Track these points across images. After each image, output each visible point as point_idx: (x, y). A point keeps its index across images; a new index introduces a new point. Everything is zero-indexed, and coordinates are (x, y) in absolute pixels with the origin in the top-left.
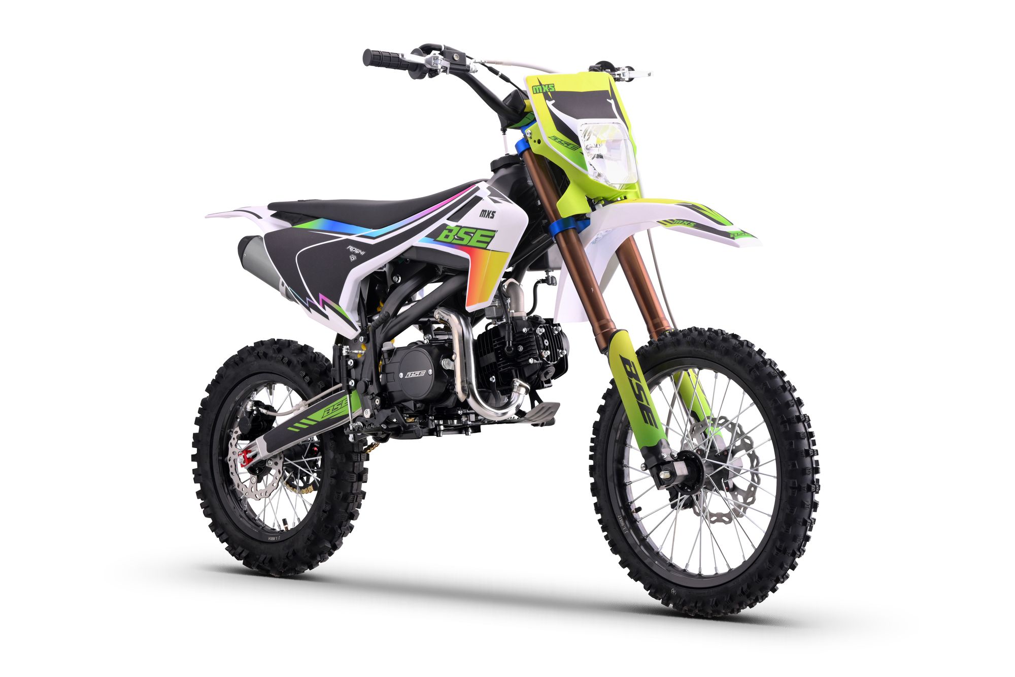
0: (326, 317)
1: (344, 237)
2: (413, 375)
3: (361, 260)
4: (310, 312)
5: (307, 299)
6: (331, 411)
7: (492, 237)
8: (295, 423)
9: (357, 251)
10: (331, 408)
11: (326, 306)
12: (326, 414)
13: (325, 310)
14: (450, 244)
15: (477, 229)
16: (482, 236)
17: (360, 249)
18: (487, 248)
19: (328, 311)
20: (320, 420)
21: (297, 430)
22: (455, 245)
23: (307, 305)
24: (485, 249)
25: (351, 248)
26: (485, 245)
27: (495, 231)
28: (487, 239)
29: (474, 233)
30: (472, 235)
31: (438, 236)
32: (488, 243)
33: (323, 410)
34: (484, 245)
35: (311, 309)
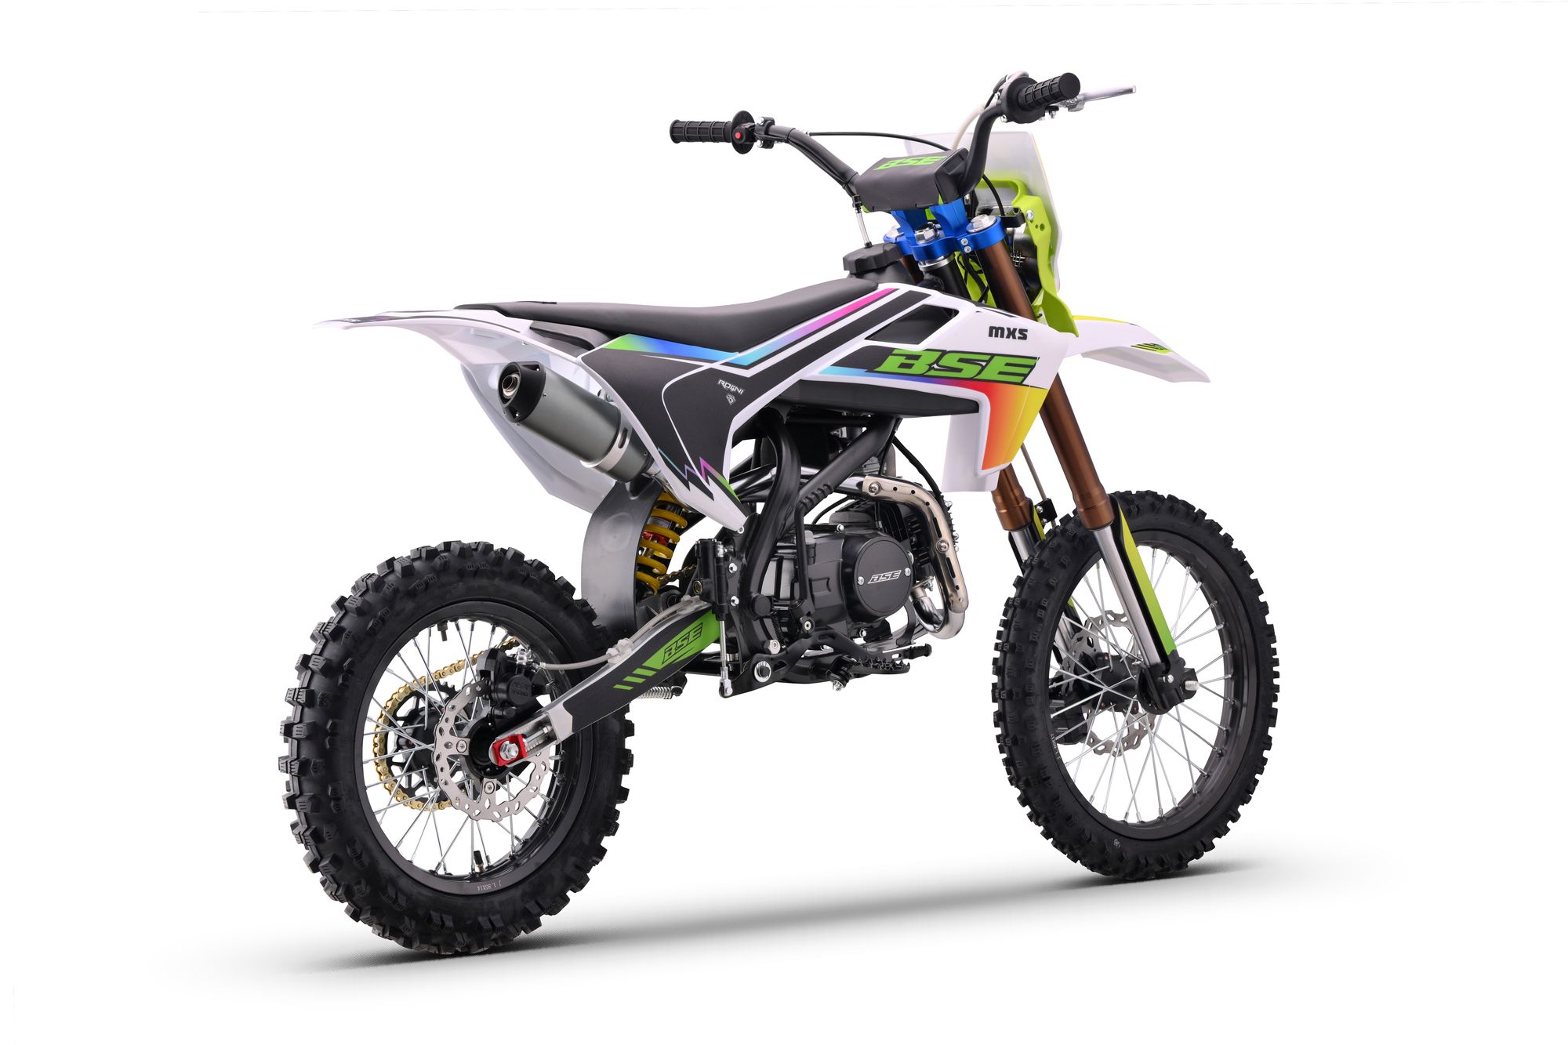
0: (710, 495)
1: (706, 366)
2: (882, 579)
3: (743, 402)
4: (689, 489)
5: (686, 467)
6: (673, 651)
7: (1032, 367)
8: (625, 676)
9: (733, 388)
10: (674, 647)
11: (709, 478)
12: (667, 657)
13: (708, 483)
14: (922, 377)
15: (993, 355)
16: (1007, 364)
17: (734, 384)
18: (1024, 383)
19: (712, 487)
20: (660, 667)
21: (629, 688)
22: (935, 379)
23: (686, 477)
24: (1021, 384)
25: (724, 384)
26: (1021, 379)
27: (1035, 358)
28: (1025, 371)
29: (988, 362)
30: (984, 364)
31: (880, 365)
32: (1025, 376)
33: (662, 650)
34: (1018, 379)
35: (690, 484)
